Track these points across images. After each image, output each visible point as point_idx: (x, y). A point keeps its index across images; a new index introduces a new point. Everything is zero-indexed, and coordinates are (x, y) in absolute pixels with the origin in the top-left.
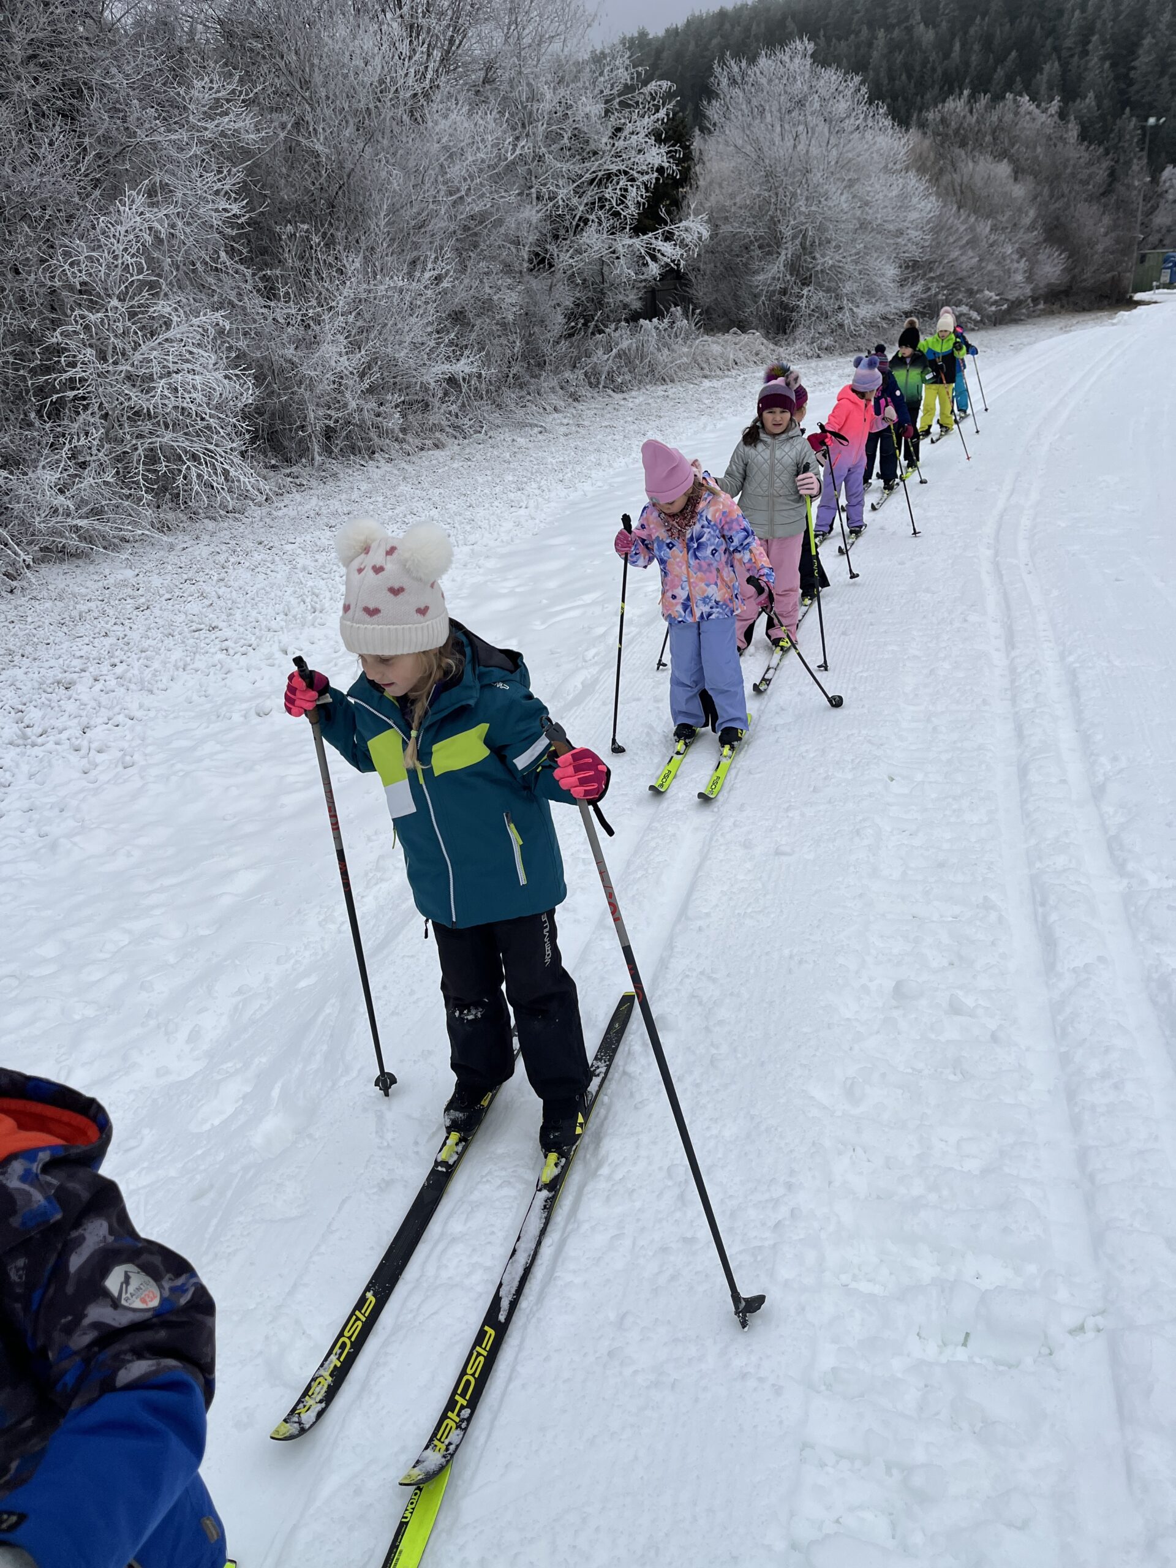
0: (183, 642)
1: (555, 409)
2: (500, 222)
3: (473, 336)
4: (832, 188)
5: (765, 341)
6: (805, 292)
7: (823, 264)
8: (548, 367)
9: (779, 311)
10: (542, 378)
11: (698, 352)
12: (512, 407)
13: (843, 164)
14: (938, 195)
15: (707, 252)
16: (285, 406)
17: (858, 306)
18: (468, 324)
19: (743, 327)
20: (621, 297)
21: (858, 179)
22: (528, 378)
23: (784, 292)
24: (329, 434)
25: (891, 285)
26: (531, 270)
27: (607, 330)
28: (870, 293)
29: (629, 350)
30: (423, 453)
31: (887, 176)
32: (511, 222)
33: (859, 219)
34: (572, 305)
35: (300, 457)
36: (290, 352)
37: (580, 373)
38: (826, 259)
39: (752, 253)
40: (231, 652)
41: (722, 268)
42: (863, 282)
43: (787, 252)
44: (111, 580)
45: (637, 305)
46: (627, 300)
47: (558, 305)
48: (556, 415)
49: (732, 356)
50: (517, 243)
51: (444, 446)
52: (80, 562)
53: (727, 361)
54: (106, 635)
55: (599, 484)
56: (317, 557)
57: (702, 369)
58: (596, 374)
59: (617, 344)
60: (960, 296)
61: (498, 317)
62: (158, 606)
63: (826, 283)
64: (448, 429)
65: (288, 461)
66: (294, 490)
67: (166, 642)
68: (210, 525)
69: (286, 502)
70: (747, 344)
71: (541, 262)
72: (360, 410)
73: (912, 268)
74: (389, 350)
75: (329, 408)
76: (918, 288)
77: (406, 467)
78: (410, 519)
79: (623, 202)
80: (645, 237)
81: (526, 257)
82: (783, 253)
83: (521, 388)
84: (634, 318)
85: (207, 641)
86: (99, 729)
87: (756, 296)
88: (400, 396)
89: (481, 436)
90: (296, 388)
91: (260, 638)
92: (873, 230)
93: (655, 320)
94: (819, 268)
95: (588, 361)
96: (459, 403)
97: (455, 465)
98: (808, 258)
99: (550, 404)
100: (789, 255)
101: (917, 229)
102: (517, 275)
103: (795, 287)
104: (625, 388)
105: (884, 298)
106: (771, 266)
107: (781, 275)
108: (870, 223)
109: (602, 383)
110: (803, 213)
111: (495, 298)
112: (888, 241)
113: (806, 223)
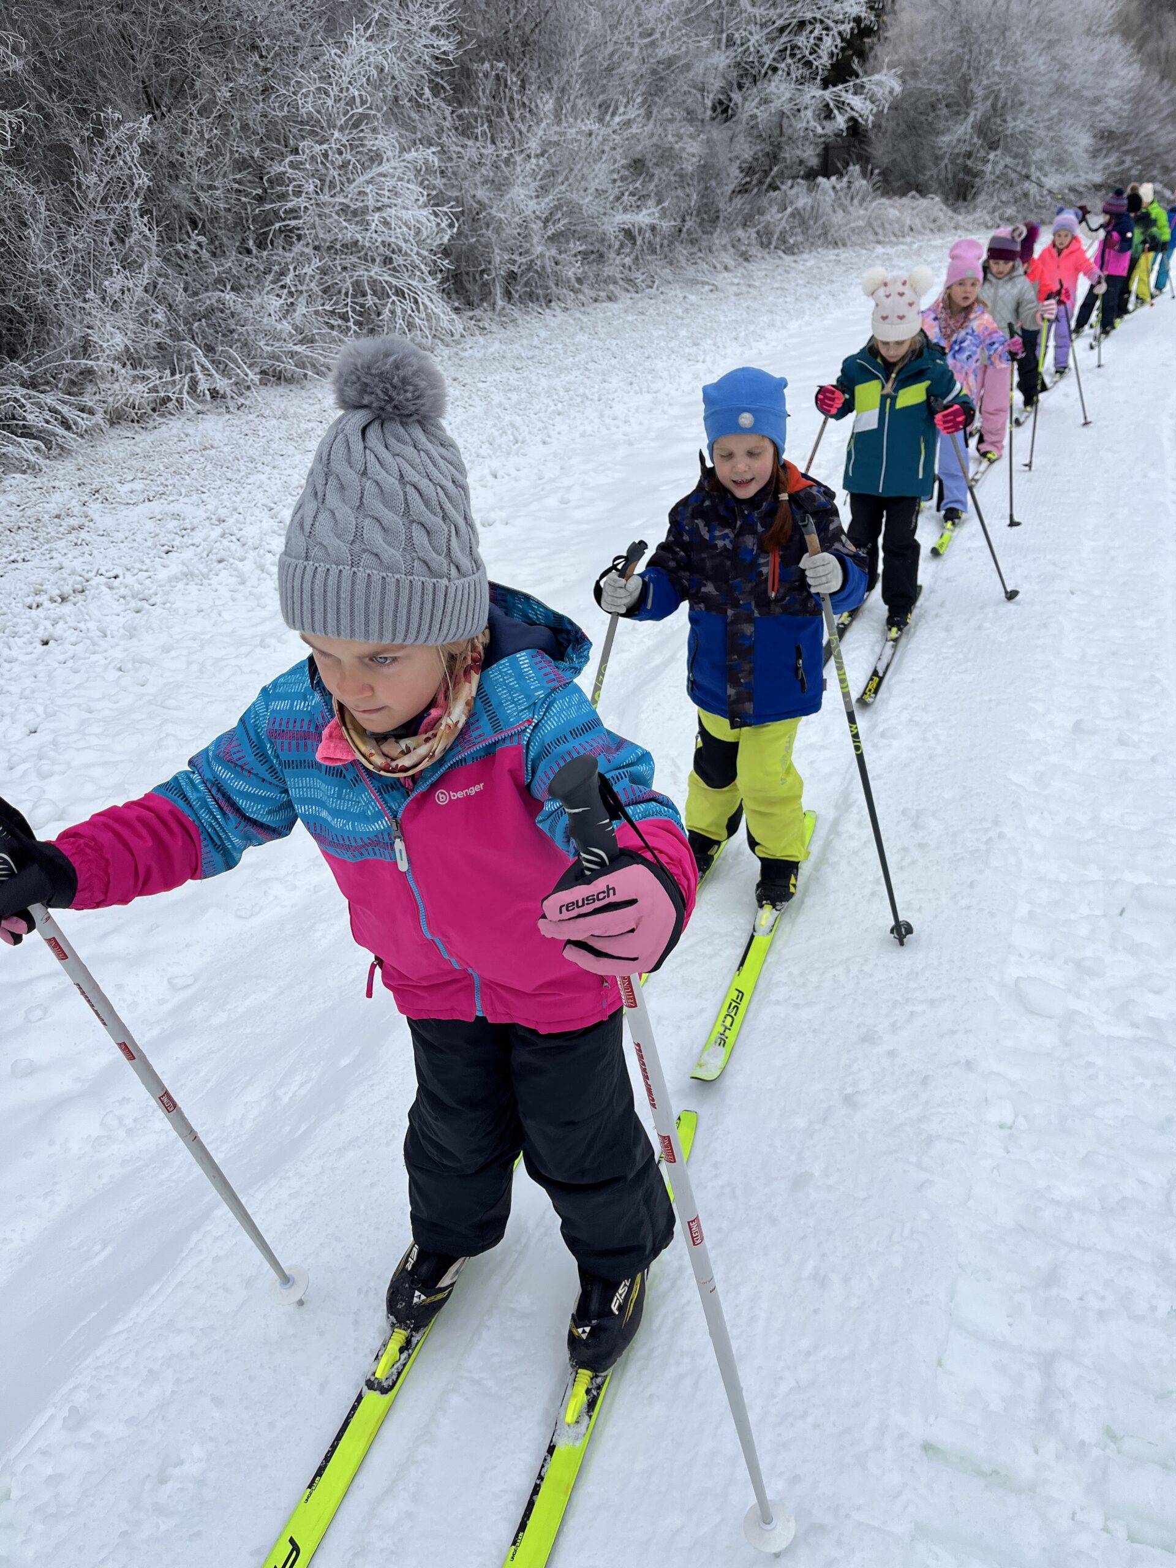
1: (726, 268)
2: (688, 67)
3: (652, 186)
4: (1028, 47)
5: (944, 208)
6: (991, 156)
7: (1014, 127)
8: (721, 223)
9: (961, 175)
10: (715, 235)
11: (874, 215)
12: (683, 263)
13: (1042, 24)
14: (1143, 63)
15: (895, 108)
16: (472, 247)
17: (1046, 175)
18: (648, 174)
19: (922, 191)
20: (799, 152)
21: (1059, 41)
22: (700, 233)
23: (969, 155)
24: (511, 279)
25: (1085, 155)
26: (714, 119)
27: (783, 187)
28: (1060, 162)
29: (804, 209)
30: (596, 305)
31: (1089, 39)
32: (699, 69)
33: (1055, 83)
34: (750, 159)
35: (483, 300)
36: (481, 193)
37: (752, 232)
38: (1016, 123)
39: (938, 112)
41: (904, 127)
42: (1053, 150)
43: (975, 115)
45: (814, 162)
46: (805, 155)
47: (737, 158)
48: (726, 274)
49: (908, 222)
50: (703, 89)
51: (617, 299)
53: (903, 226)
57: (876, 234)
58: (769, 233)
59: (792, 202)
60: (1155, 172)
61: (676, 167)
63: (1015, 149)
64: (621, 282)
65: (470, 304)
66: (477, 333)
70: (925, 210)
71: (724, 110)
72: (542, 255)
73: (1107, 139)
74: (574, 196)
75: (514, 252)
76: (1112, 159)
79: (816, 52)
80: (835, 89)
81: (710, 105)
82: (972, 113)
83: (693, 244)
84: (811, 175)
87: (937, 159)
88: (579, 244)
89: (654, 290)
90: (484, 230)
92: (1069, 96)
93: (833, 179)
94: (1009, 132)
95: (762, 219)
96: (633, 256)
98: (998, 121)
99: (720, 262)
100: (978, 117)
101: (1115, 98)
102: (699, 124)
103: (981, 150)
104: (796, 250)
105: (1074, 169)
106: (958, 126)
107: (968, 137)
108: (1068, 87)
109: (774, 243)
110: (998, 73)
111: (677, 146)
112: (1085, 108)
113: (998, 84)
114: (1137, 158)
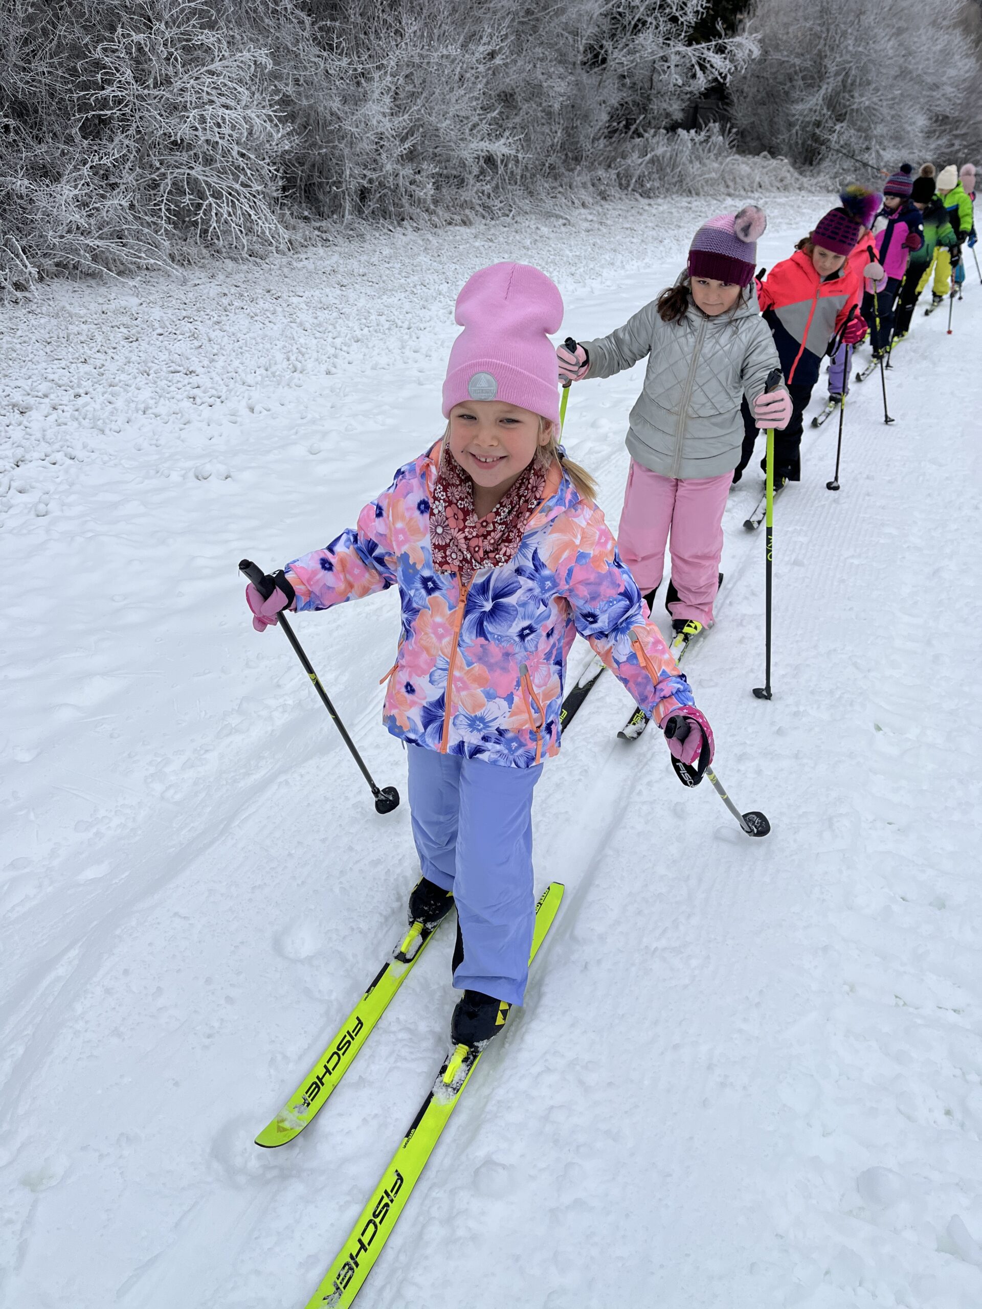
0: (155, 382)
1: (583, 205)
4: (880, 32)
5: (791, 169)
6: (838, 127)
7: (860, 103)
8: (584, 163)
9: (809, 142)
10: (576, 172)
11: (727, 169)
12: (543, 196)
13: (895, 12)
15: (752, 75)
16: (325, 158)
17: (884, 149)
18: (515, 107)
19: (773, 153)
20: (665, 105)
21: (907, 29)
22: (563, 170)
23: (818, 124)
24: (363, 194)
25: (920, 135)
26: (585, 63)
27: (646, 135)
28: (898, 138)
29: (663, 157)
30: (451, 228)
31: (934, 30)
32: (573, 13)
33: (900, 67)
34: (617, 105)
35: (333, 213)
36: (336, 104)
37: (613, 173)
38: (862, 100)
39: (795, 83)
40: (198, 401)
41: (764, 94)
42: (893, 127)
43: (827, 88)
44: (113, 306)
45: (678, 116)
46: (670, 110)
47: (604, 102)
48: (583, 211)
49: (758, 179)
50: (576, 33)
51: (471, 223)
52: (93, 282)
53: (753, 182)
54: (85, 362)
55: (608, 283)
56: (319, 314)
57: (728, 187)
58: (628, 176)
59: (652, 150)
61: (544, 104)
62: (147, 339)
63: (859, 122)
64: (478, 208)
65: (321, 214)
66: (319, 244)
67: (138, 379)
68: (229, 264)
69: (309, 255)
70: (775, 169)
71: (595, 57)
72: (396, 175)
73: (941, 122)
74: (433, 119)
75: (366, 166)
76: (943, 141)
77: (431, 238)
78: (419, 290)
79: (683, 9)
80: (698, 46)
81: (582, 49)
82: (824, 87)
83: (556, 179)
84: (673, 127)
85: (180, 385)
86: (34, 464)
87: (791, 125)
88: (435, 167)
89: (509, 220)
90: (337, 143)
91: (230, 391)
92: (911, 79)
93: (693, 131)
94: (855, 107)
95: (623, 163)
96: (494, 183)
97: (477, 244)
98: (847, 96)
99: (579, 199)
100: (829, 90)
101: (951, 85)
102: (571, 66)
103: (830, 121)
104: (652, 195)
105: (909, 146)
106: (811, 98)
107: (819, 108)
108: (910, 72)
109: (632, 186)
110: (850, 52)
111: (545, 84)
112: (924, 93)
113: (851, 62)
114: (965, 143)
